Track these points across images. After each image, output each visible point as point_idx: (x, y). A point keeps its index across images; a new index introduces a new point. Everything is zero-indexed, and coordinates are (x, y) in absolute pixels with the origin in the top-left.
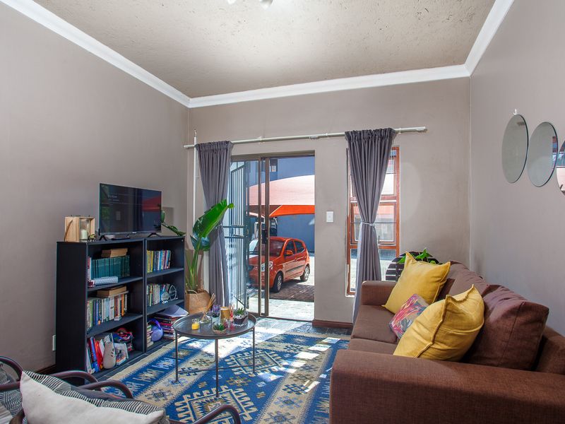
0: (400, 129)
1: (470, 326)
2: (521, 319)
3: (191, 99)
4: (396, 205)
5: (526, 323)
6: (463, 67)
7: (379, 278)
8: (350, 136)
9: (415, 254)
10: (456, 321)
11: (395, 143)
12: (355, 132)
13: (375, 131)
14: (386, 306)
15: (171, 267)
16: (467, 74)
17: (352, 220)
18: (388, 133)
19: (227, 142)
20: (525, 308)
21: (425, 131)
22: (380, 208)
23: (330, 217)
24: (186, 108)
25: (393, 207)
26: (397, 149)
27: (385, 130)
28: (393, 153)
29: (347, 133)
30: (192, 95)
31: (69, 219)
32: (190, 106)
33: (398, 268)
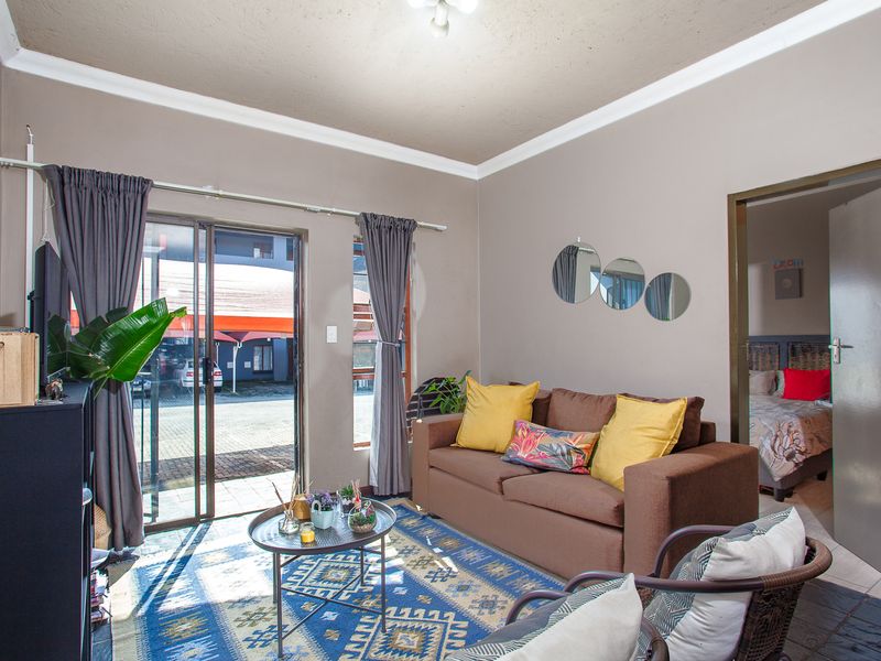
0: (421, 224)
3: (23, 49)
8: (367, 221)
12: (375, 216)
13: (398, 220)
16: (476, 177)
18: (412, 226)
19: (147, 181)
23: (332, 334)
29: (365, 216)
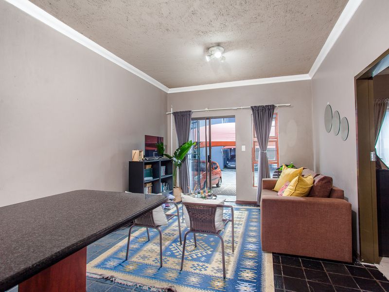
0: (278, 105)
1: (307, 185)
2: (324, 182)
3: (170, 89)
4: (277, 142)
5: (325, 183)
6: (307, 75)
7: (269, 177)
8: (253, 109)
9: (287, 166)
10: (302, 183)
11: (275, 111)
13: (266, 106)
14: (274, 189)
15: (166, 174)
16: (310, 78)
17: (254, 149)
18: (272, 107)
19: (190, 111)
20: (325, 178)
21: (290, 106)
22: (269, 143)
23: (243, 148)
24: (167, 93)
25: (275, 143)
26: (277, 114)
27: (271, 106)
28: (274, 116)
29: (252, 107)
30: (170, 87)
31: (134, 152)
32: (169, 92)
33: (278, 172)
